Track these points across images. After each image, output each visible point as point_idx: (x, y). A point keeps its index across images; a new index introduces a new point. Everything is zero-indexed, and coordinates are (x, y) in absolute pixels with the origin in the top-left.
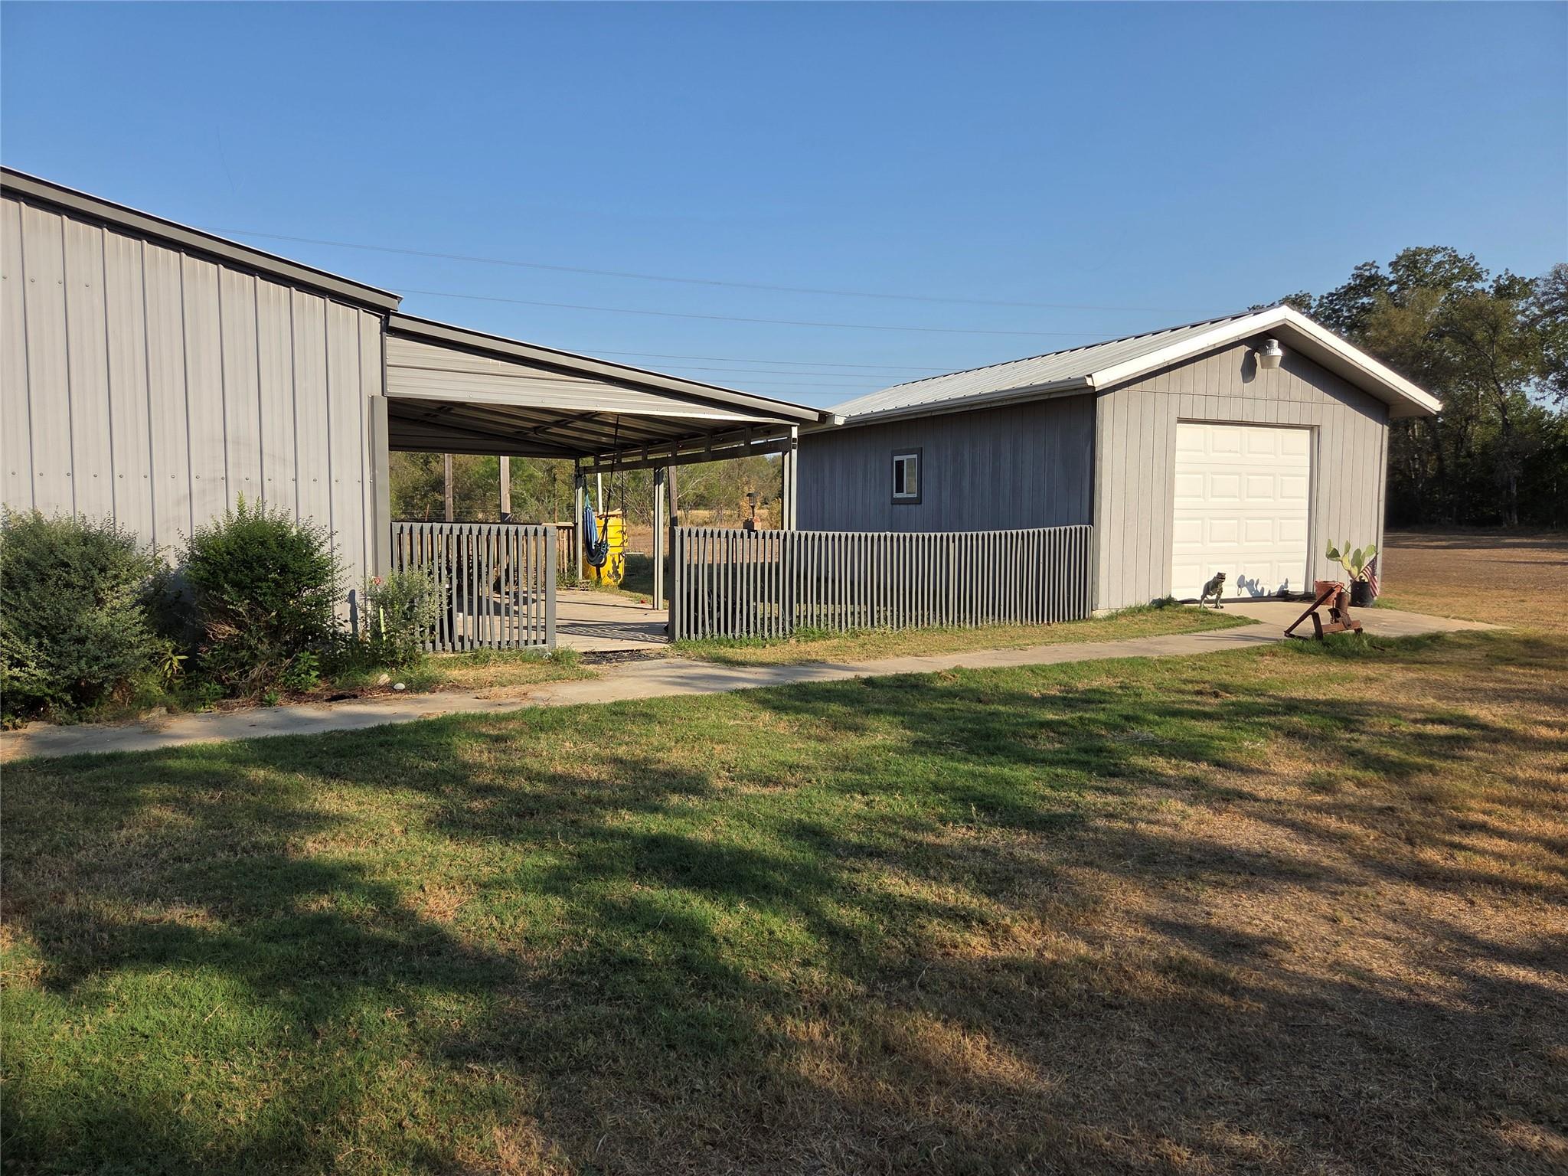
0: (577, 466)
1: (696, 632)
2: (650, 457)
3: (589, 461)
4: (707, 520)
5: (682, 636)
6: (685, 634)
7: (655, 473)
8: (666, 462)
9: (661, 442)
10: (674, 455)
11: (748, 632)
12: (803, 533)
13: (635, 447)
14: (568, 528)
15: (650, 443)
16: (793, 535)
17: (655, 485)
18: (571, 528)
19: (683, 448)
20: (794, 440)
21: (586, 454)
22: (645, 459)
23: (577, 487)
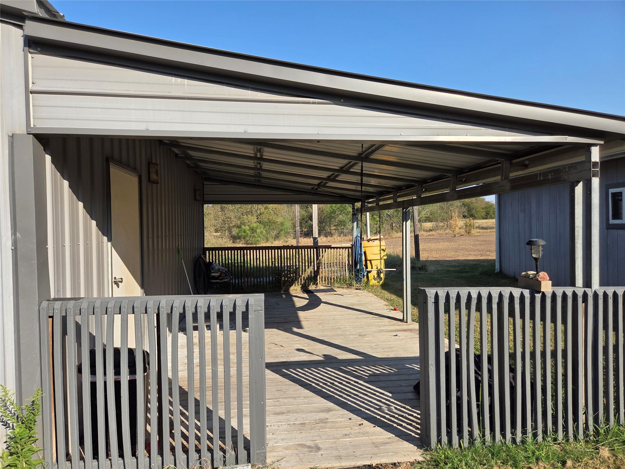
0: (353, 208)
1: (461, 436)
2: (399, 200)
3: (358, 205)
4: (431, 228)
5: (439, 441)
6: (445, 438)
7: (403, 212)
8: (412, 203)
9: (408, 187)
10: (419, 197)
11: (535, 435)
12: (610, 291)
13: (389, 193)
14: (348, 248)
15: (399, 189)
16: (596, 295)
17: (403, 222)
18: (350, 248)
19: (425, 191)
20: (595, 164)
21: (357, 200)
22: (395, 201)
23: (353, 222)
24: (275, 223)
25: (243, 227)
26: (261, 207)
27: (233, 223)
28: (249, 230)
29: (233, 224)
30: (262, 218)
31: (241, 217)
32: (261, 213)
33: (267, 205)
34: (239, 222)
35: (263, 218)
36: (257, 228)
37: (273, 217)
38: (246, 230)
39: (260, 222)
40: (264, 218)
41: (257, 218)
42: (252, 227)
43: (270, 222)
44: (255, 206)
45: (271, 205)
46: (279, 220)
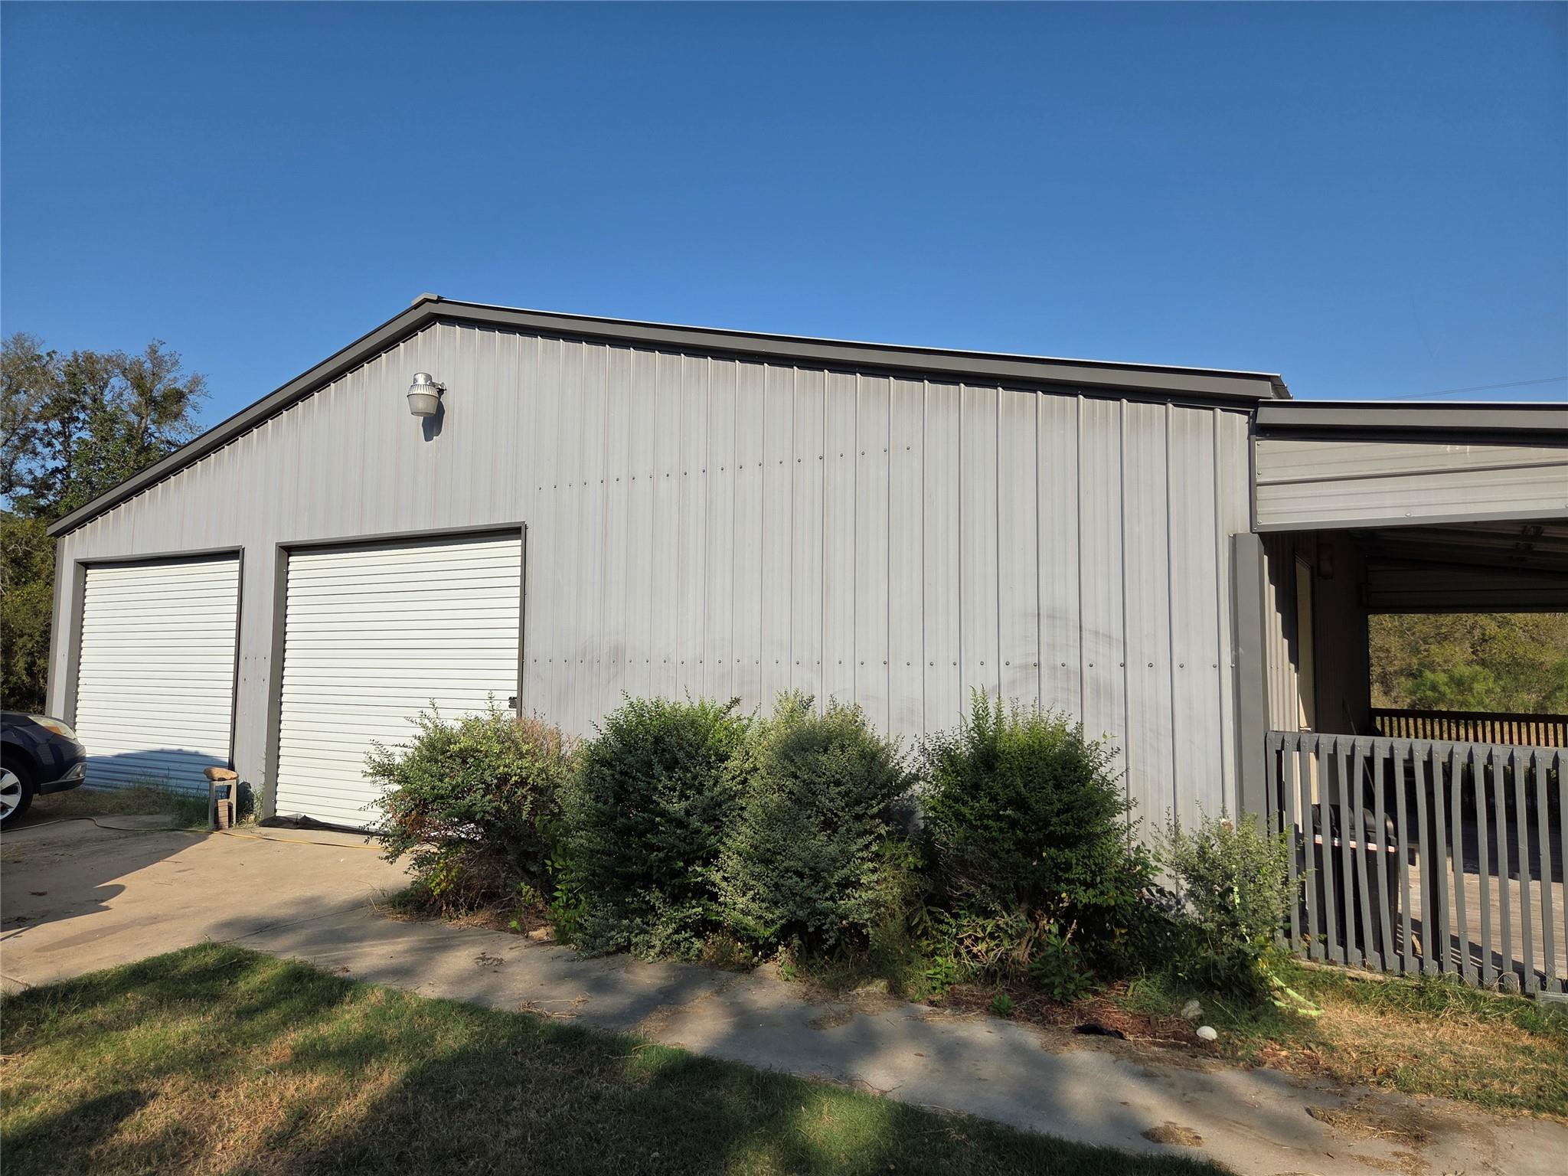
24: (1534, 666)
25: (1428, 674)
26: (1488, 623)
27: (1395, 662)
28: (1447, 685)
29: (1397, 665)
30: (1491, 651)
31: (1422, 648)
32: (1487, 638)
33: (1506, 614)
34: (1415, 661)
35: (1494, 651)
36: (1474, 679)
37: (1526, 650)
38: (1438, 682)
39: (1483, 663)
40: (1498, 652)
41: (1473, 653)
42: (1457, 676)
43: (1518, 665)
44: (1468, 618)
45: (1521, 615)
46: (1548, 659)
